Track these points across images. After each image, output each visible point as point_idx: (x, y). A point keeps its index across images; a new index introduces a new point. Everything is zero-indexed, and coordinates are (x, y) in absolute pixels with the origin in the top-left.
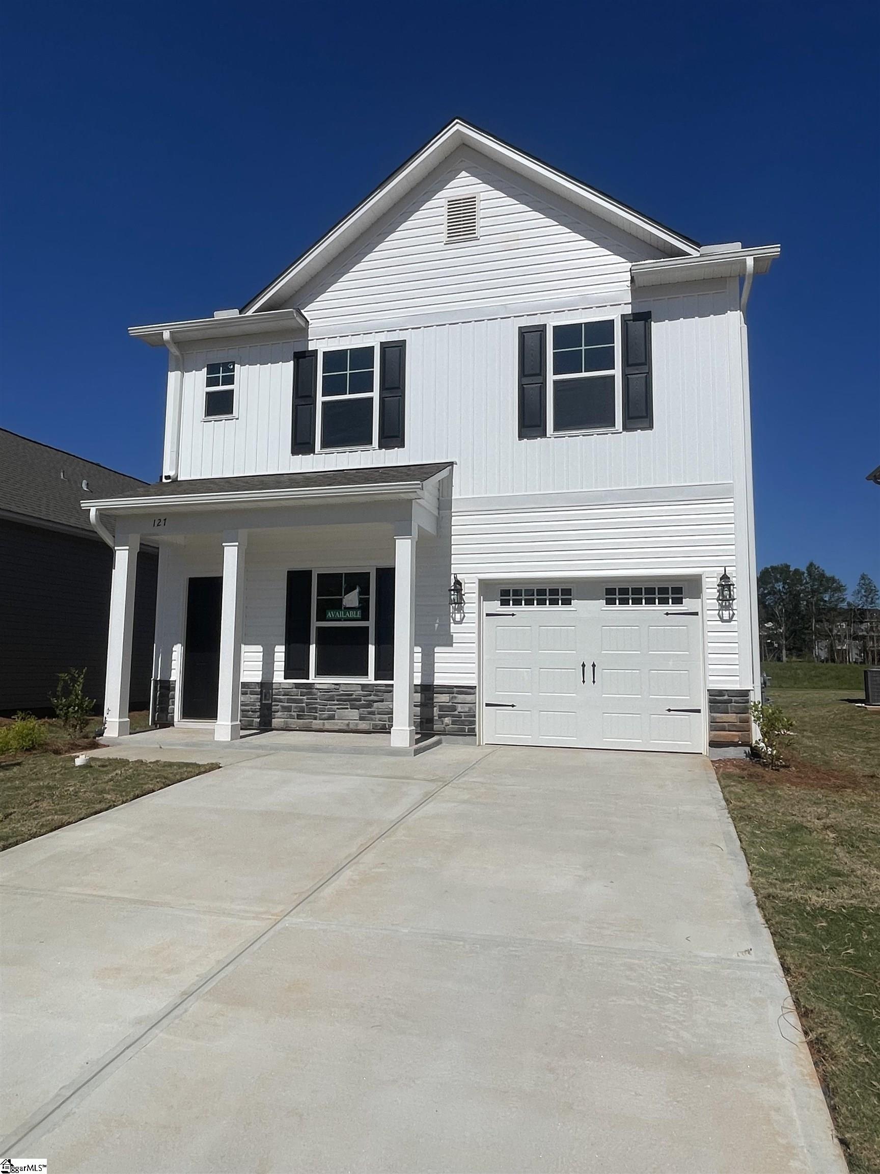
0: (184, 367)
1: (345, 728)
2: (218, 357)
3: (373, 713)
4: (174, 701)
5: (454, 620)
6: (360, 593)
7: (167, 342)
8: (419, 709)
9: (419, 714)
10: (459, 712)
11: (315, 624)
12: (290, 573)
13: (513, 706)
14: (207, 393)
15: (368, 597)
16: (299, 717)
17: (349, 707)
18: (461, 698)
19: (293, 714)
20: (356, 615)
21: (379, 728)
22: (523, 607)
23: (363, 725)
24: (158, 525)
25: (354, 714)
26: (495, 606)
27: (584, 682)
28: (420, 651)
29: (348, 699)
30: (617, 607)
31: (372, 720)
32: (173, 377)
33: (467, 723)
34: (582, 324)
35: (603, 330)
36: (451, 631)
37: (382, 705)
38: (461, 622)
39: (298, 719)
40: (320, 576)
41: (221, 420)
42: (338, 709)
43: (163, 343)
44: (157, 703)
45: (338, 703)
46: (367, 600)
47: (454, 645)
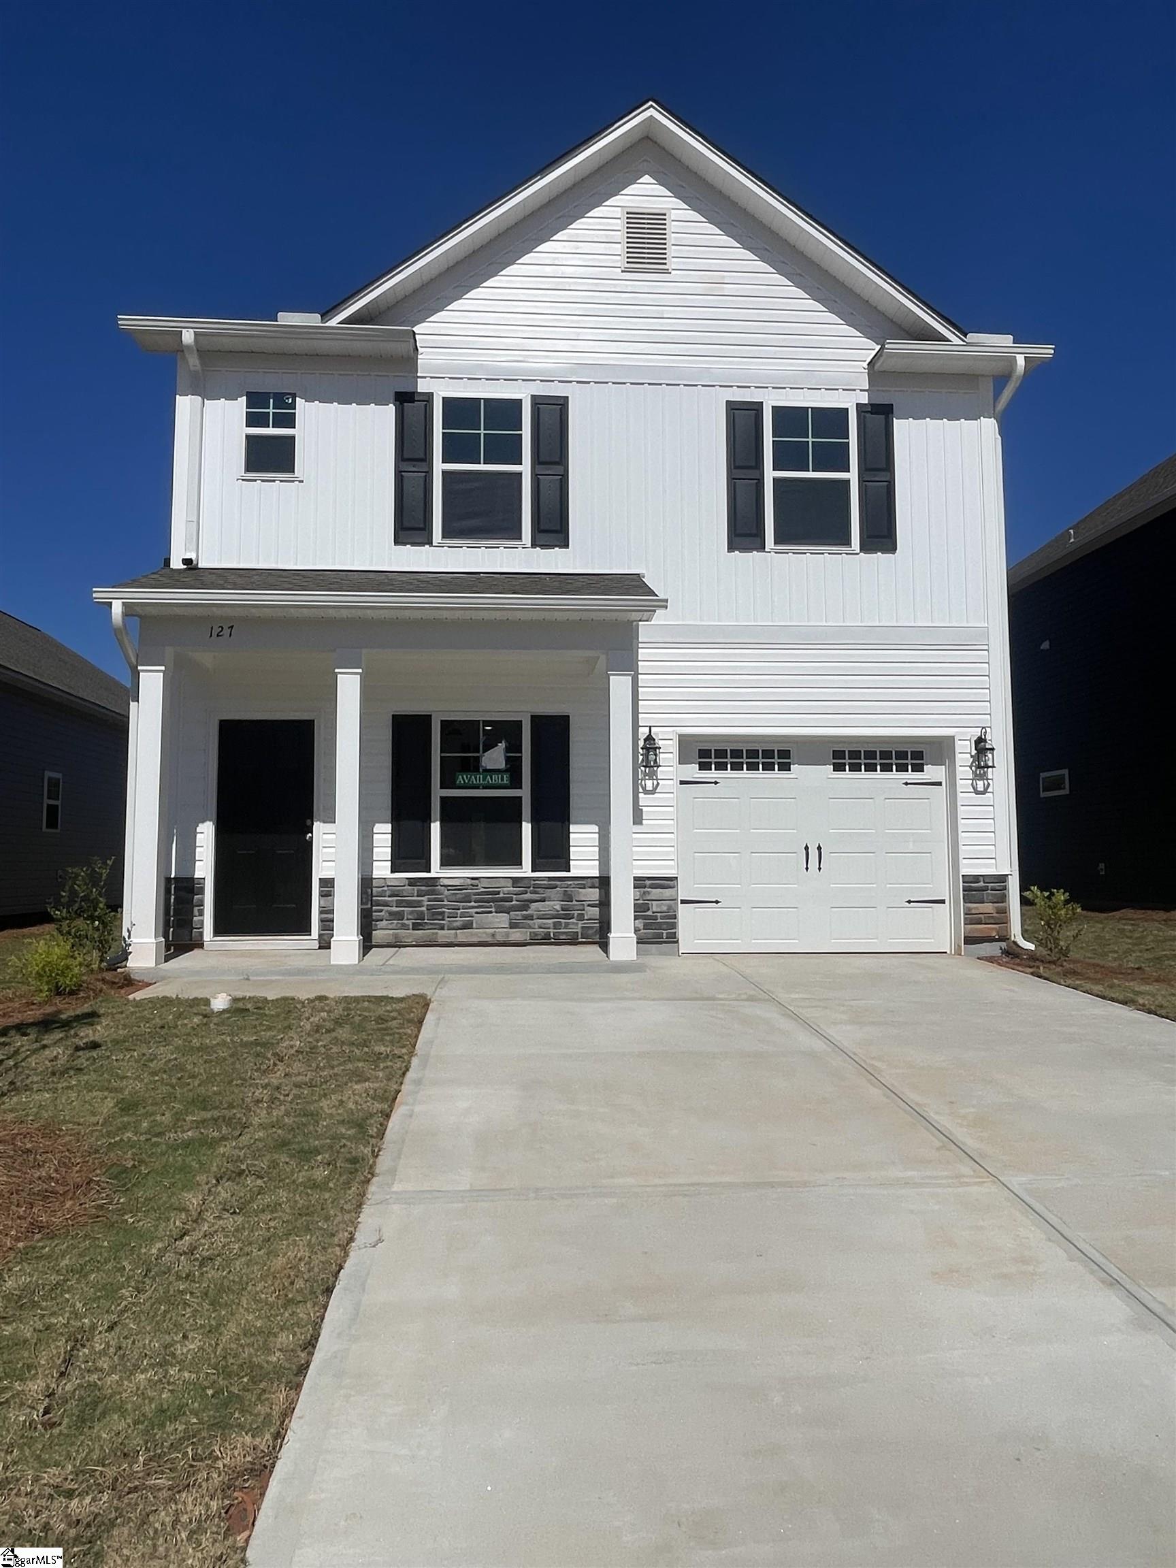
0: (206, 391)
1: (489, 939)
2: (269, 382)
3: (530, 917)
4: (203, 910)
5: (644, 788)
6: (507, 750)
7: (188, 347)
8: (597, 909)
9: (598, 917)
10: (653, 913)
11: (438, 793)
12: (395, 718)
13: (717, 902)
14: (248, 437)
15: (520, 755)
16: (416, 927)
17: (493, 910)
18: (656, 893)
19: (406, 922)
20: (502, 780)
21: (539, 937)
22: (729, 773)
23: (516, 935)
24: (218, 636)
25: (503, 919)
26: (692, 771)
27: (807, 869)
28: (597, 831)
29: (492, 899)
30: (847, 774)
31: (530, 927)
32: (185, 405)
33: (665, 926)
34: (808, 408)
35: (833, 420)
36: (641, 804)
37: (543, 906)
38: (653, 792)
39: (413, 929)
40: (445, 724)
41: (274, 481)
42: (477, 913)
43: (181, 349)
44: (172, 913)
45: (476, 904)
46: (519, 760)
47: (644, 822)
